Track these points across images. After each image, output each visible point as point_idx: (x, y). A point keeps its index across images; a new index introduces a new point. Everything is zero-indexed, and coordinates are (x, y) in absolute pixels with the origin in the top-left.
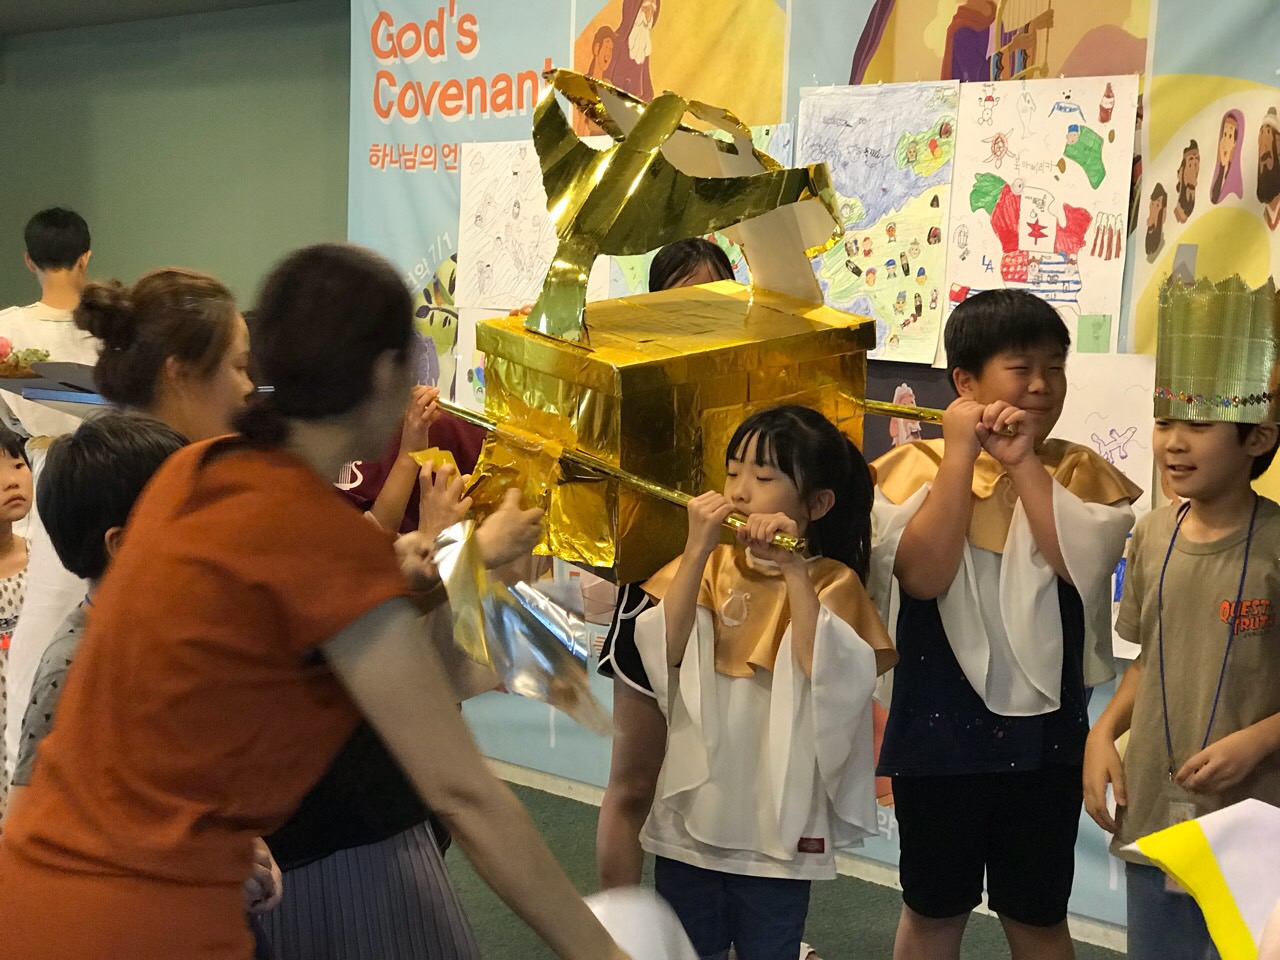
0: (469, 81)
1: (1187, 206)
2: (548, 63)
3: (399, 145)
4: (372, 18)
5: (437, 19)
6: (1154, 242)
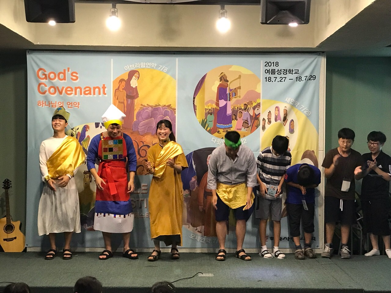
0: (75, 88)
1: (270, 122)
2: (104, 85)
3: (49, 101)
4: (36, 69)
5: (63, 72)
6: (264, 128)
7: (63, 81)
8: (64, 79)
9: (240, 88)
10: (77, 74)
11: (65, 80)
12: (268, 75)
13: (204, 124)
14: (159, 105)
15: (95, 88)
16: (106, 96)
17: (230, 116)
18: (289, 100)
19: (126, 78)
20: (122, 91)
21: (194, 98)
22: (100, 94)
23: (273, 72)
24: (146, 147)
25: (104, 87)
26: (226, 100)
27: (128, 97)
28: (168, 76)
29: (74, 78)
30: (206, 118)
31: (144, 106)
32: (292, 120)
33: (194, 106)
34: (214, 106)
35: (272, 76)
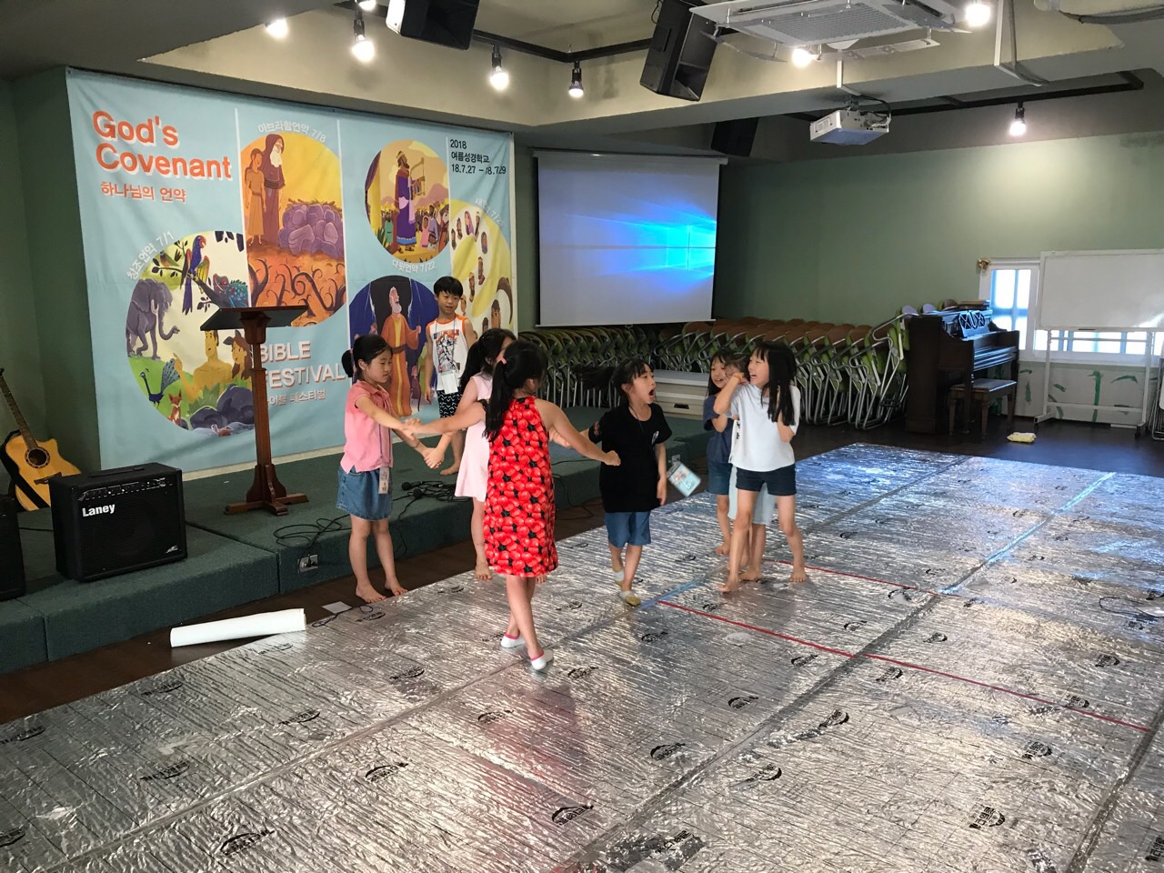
0: (173, 160)
1: (460, 235)
2: (226, 159)
3: (125, 185)
4: (92, 113)
5: (146, 123)
6: (454, 245)
7: (149, 144)
8: (151, 139)
9: (423, 179)
10: (174, 130)
11: (152, 142)
12: (456, 162)
13: (380, 237)
14: (317, 202)
15: (210, 164)
16: (231, 179)
17: (413, 225)
18: (481, 202)
19: (263, 148)
20: (256, 171)
21: (366, 192)
22: (219, 175)
23: (460, 156)
24: (304, 276)
25: (226, 163)
26: (408, 198)
27: (268, 184)
28: (327, 151)
29: (171, 139)
30: (383, 227)
31: (294, 202)
32: (484, 234)
33: (367, 207)
34: (393, 208)
35: (460, 163)
